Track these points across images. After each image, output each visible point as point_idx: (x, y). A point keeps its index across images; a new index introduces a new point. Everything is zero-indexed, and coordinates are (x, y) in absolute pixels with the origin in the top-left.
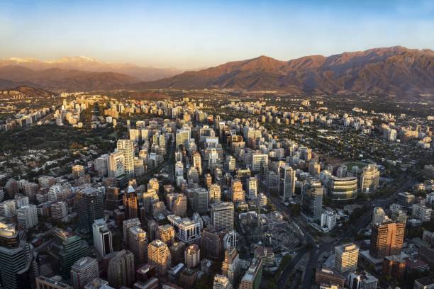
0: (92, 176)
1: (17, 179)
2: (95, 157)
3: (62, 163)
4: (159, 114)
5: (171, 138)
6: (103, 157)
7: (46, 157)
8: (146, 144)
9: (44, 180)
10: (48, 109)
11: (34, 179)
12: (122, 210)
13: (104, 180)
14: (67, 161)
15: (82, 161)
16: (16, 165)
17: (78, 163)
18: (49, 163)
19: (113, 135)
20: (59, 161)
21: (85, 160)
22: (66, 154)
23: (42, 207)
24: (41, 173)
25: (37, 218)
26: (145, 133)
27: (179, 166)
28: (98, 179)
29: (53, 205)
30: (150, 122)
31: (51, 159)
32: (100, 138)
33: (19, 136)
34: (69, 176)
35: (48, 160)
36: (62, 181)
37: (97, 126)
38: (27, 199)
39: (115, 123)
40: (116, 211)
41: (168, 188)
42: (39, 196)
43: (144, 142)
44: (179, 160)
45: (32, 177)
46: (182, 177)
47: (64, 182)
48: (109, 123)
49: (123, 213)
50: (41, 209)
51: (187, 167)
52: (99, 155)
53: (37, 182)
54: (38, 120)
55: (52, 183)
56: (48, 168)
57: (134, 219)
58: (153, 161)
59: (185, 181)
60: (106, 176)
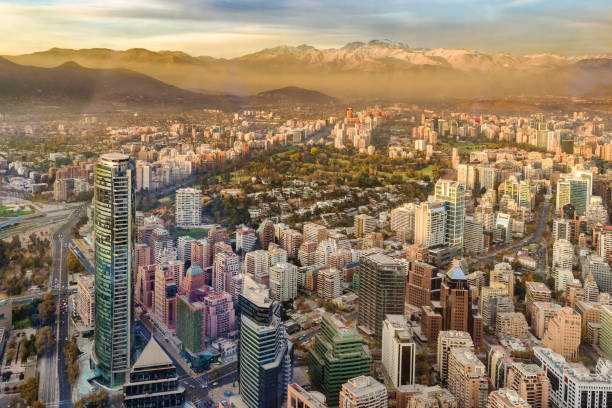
0: (386, 237)
1: (275, 222)
2: (393, 206)
3: (341, 208)
4: (519, 140)
5: (544, 190)
6: (408, 207)
7: (318, 194)
8: (490, 193)
9: (312, 229)
10: (323, 122)
11: (297, 225)
12: (437, 310)
13: (406, 247)
14: (348, 204)
15: (371, 209)
16: (274, 199)
17: (365, 212)
18: (320, 204)
19: (428, 172)
20: (335, 204)
21: (374, 208)
22: (344, 194)
23: (305, 271)
24: (307, 217)
25: (295, 288)
26: (488, 174)
27: (562, 249)
28: (395, 245)
29: (321, 272)
30: (498, 155)
31: (322, 198)
32: (404, 174)
33: (282, 159)
34: (349, 230)
35: (319, 199)
36: (338, 236)
37: (399, 154)
38: (284, 254)
39: (430, 150)
40: (426, 308)
41: (536, 287)
42: (302, 253)
43: (484, 191)
44: (562, 235)
45: (295, 221)
46: (569, 273)
47: (341, 239)
48: (419, 152)
49: (439, 315)
50: (304, 275)
51: (583, 253)
52: (401, 203)
53: (301, 230)
54: (309, 137)
55: (323, 236)
56: (318, 211)
57: (461, 334)
58: (504, 230)
59: (577, 282)
60: (411, 241)
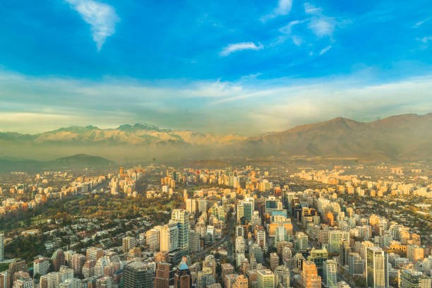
0: (143, 250)
1: (65, 250)
2: (148, 228)
3: (114, 234)
4: (219, 183)
5: (232, 210)
6: (157, 228)
7: (97, 226)
8: (204, 215)
9: (92, 251)
10: (104, 177)
11: (82, 250)
13: (155, 254)
14: (119, 231)
15: (133, 232)
16: (65, 234)
17: (130, 235)
18: (99, 233)
19: (169, 206)
20: (109, 232)
21: (136, 231)
22: (116, 224)
23: (86, 282)
24: (90, 244)
26: (203, 204)
27: (239, 242)
28: (149, 254)
29: (98, 280)
30: (209, 192)
32: (155, 208)
33: (73, 205)
34: (119, 249)
35: (99, 230)
36: (111, 253)
37: (153, 195)
38: (71, 272)
39: (171, 192)
41: (227, 267)
42: (85, 269)
43: (201, 214)
44: (240, 235)
45: (80, 248)
46: (243, 255)
47: (113, 255)
48: (165, 193)
50: (86, 284)
51: (250, 243)
52: (152, 227)
53: (85, 253)
54: (94, 188)
55: (100, 255)
56: (98, 238)
58: (211, 236)
59: (246, 260)
60: (158, 250)
